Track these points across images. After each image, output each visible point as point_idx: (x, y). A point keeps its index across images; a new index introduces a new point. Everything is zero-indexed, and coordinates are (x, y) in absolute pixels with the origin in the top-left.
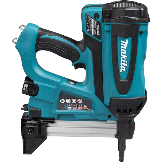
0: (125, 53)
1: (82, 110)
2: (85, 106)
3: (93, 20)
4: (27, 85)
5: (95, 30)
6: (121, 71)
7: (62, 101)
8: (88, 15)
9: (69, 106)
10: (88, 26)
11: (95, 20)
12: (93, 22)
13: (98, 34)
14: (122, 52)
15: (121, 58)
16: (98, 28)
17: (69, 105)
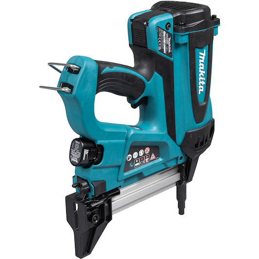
0: (203, 68)
1: (150, 161)
2: (153, 155)
3: (164, 32)
4: (88, 150)
5: (167, 45)
6: (199, 93)
7: (128, 159)
8: (159, 27)
9: (136, 163)
10: (160, 43)
11: (167, 32)
12: (164, 35)
13: (169, 51)
14: (200, 68)
15: (200, 75)
16: (169, 43)
17: (137, 161)
